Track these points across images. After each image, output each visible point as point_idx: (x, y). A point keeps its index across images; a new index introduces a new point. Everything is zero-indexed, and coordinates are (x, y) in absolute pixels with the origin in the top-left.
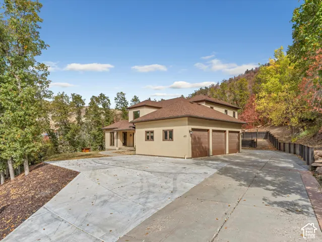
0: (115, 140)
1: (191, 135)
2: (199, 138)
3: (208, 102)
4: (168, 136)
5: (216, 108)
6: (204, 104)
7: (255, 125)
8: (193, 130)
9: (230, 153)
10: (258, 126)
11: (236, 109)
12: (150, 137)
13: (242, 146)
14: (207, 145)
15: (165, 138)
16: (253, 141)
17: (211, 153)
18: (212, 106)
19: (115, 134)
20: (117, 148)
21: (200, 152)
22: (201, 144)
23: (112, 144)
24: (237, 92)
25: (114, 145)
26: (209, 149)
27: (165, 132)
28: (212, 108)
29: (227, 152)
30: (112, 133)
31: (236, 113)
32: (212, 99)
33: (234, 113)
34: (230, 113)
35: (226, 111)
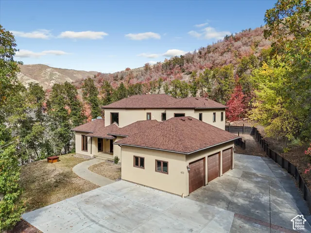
4: (162, 166)
5: (205, 115)
6: (193, 112)
10: (244, 119)
11: (224, 109)
12: (139, 163)
17: (207, 182)
18: (201, 112)
19: (89, 138)
20: (91, 155)
23: (85, 148)
25: (87, 150)
26: (204, 178)
29: (221, 174)
30: (84, 137)
31: (224, 113)
32: (201, 104)
35: (214, 114)
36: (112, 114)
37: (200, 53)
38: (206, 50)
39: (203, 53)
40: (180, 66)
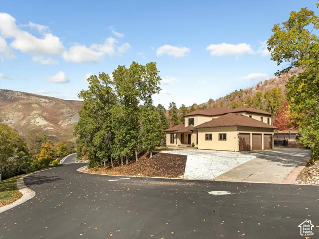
0: (175, 140)
1: (239, 137)
2: (244, 139)
3: (247, 112)
4: (223, 137)
5: (254, 117)
6: (244, 114)
7: (288, 127)
8: (240, 134)
9: (264, 149)
10: (291, 128)
11: (270, 116)
12: (209, 137)
13: (274, 145)
14: (249, 144)
15: (220, 139)
16: (285, 141)
17: (251, 149)
18: (251, 115)
19: (175, 135)
20: (177, 145)
21: (244, 148)
22: (245, 143)
23: (172, 142)
24: (272, 100)
25: (174, 143)
26: (250, 146)
27: (220, 135)
28: (250, 117)
29: (263, 148)
30: (172, 134)
31: (270, 119)
32: (251, 110)
33: (268, 119)
34: (265, 120)
35: (262, 118)
36: (189, 119)
37: (258, 86)
38: (263, 83)
39: (260, 85)
40: (240, 97)
